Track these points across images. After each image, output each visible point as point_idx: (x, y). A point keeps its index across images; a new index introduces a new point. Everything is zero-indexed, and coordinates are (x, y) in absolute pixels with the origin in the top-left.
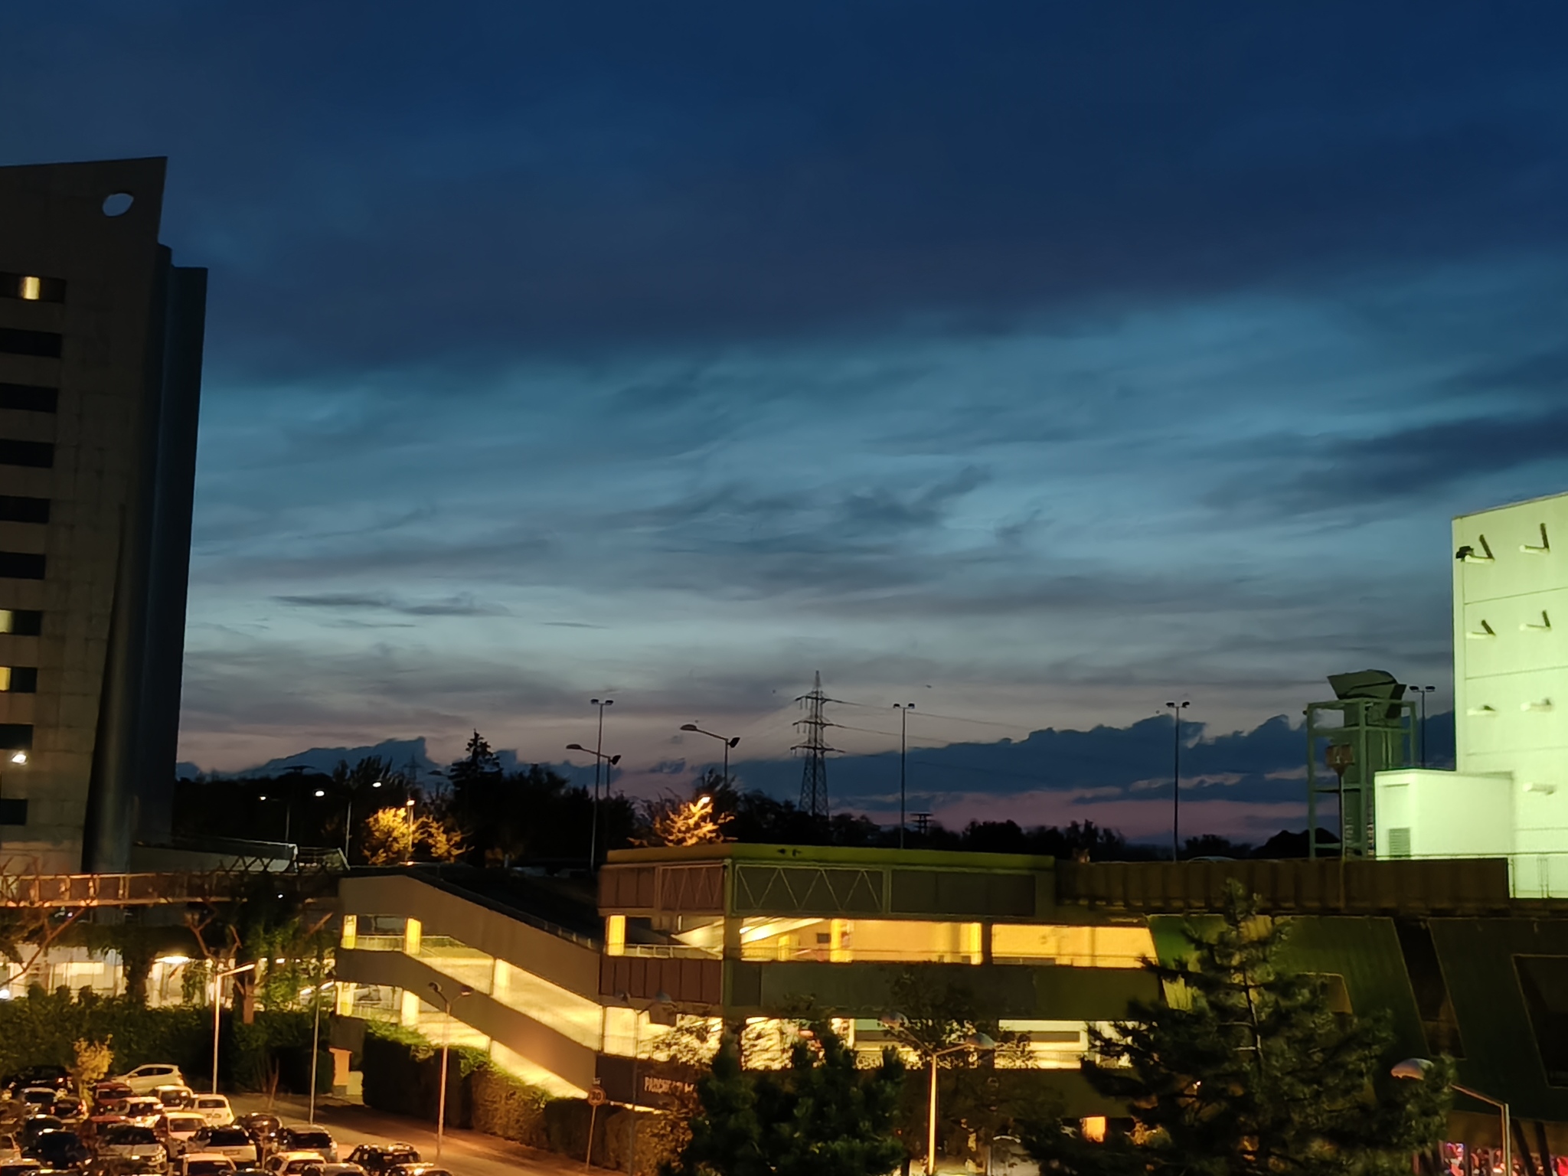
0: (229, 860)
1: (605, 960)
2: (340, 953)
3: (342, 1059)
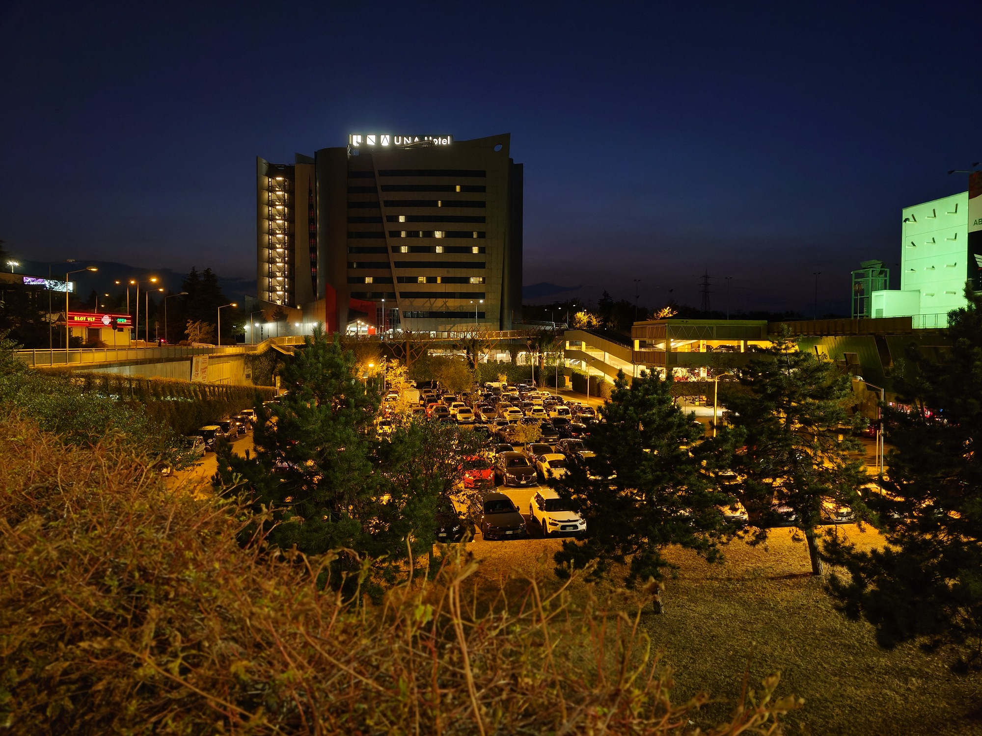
0: (535, 327)
1: (634, 352)
2: (566, 351)
3: (567, 378)
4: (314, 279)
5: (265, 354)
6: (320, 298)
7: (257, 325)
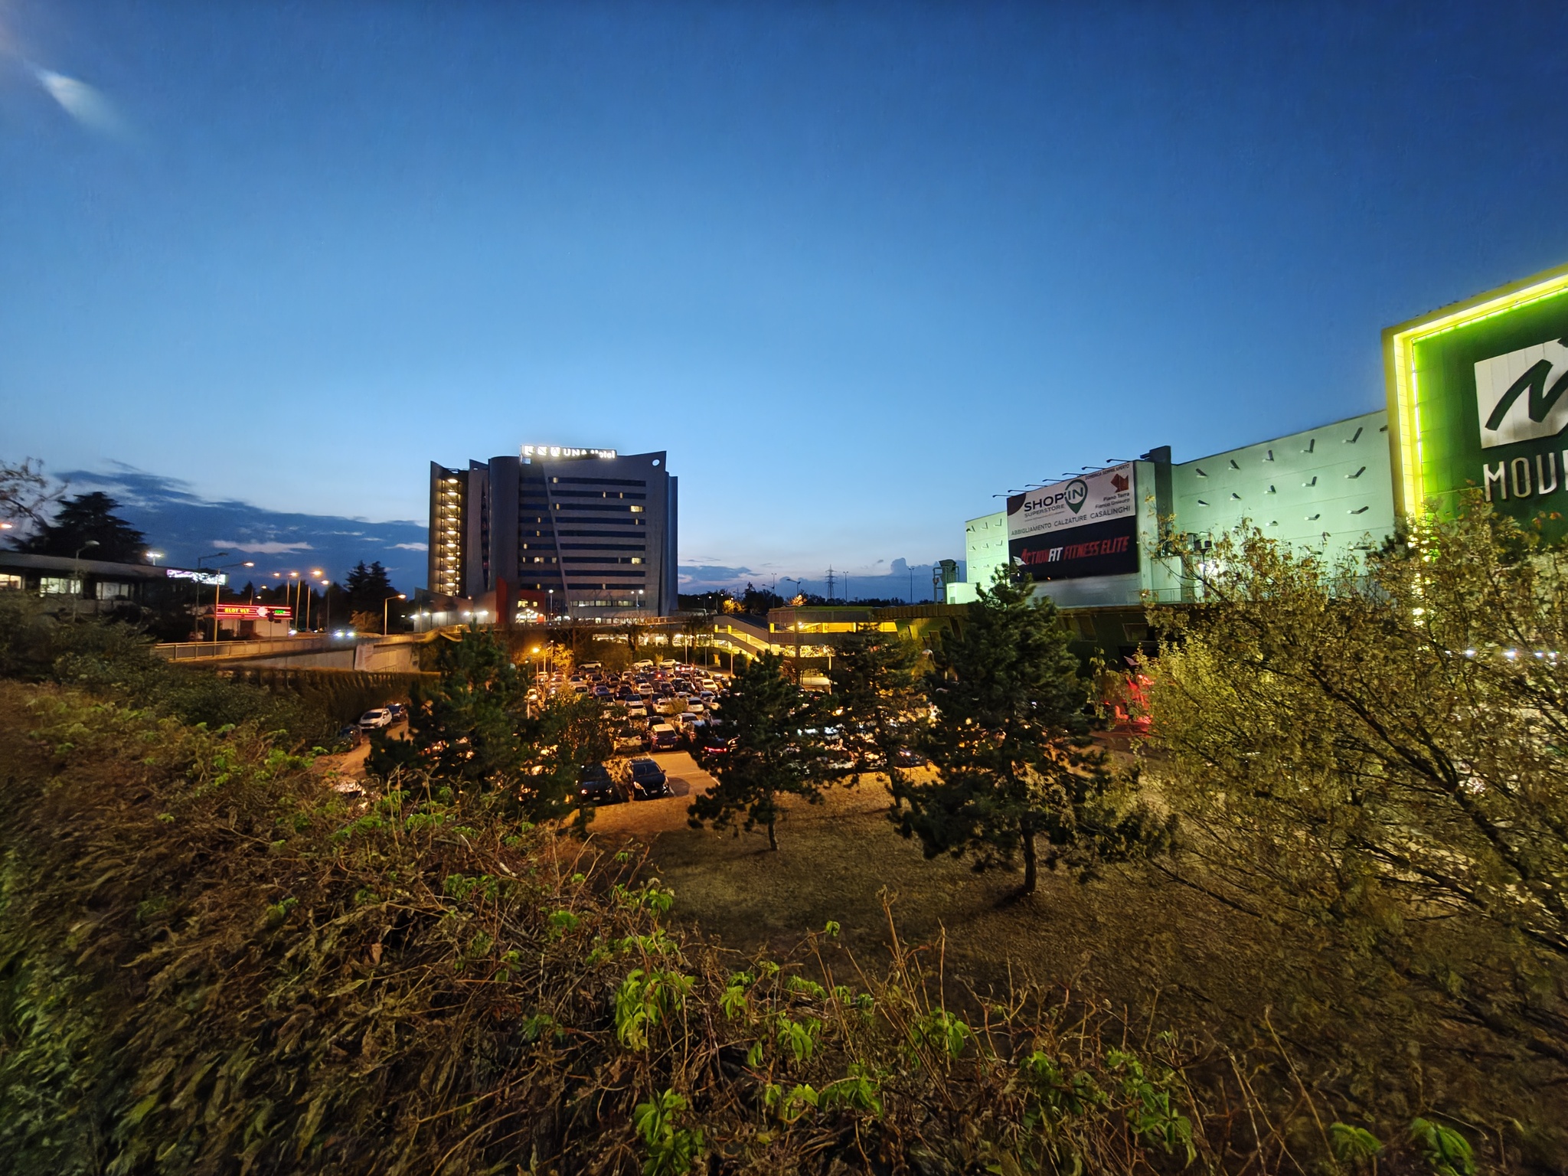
0: (690, 613)
1: (770, 633)
2: (715, 633)
3: (716, 657)
4: (486, 572)
5: (433, 642)
6: (491, 589)
7: (426, 614)
